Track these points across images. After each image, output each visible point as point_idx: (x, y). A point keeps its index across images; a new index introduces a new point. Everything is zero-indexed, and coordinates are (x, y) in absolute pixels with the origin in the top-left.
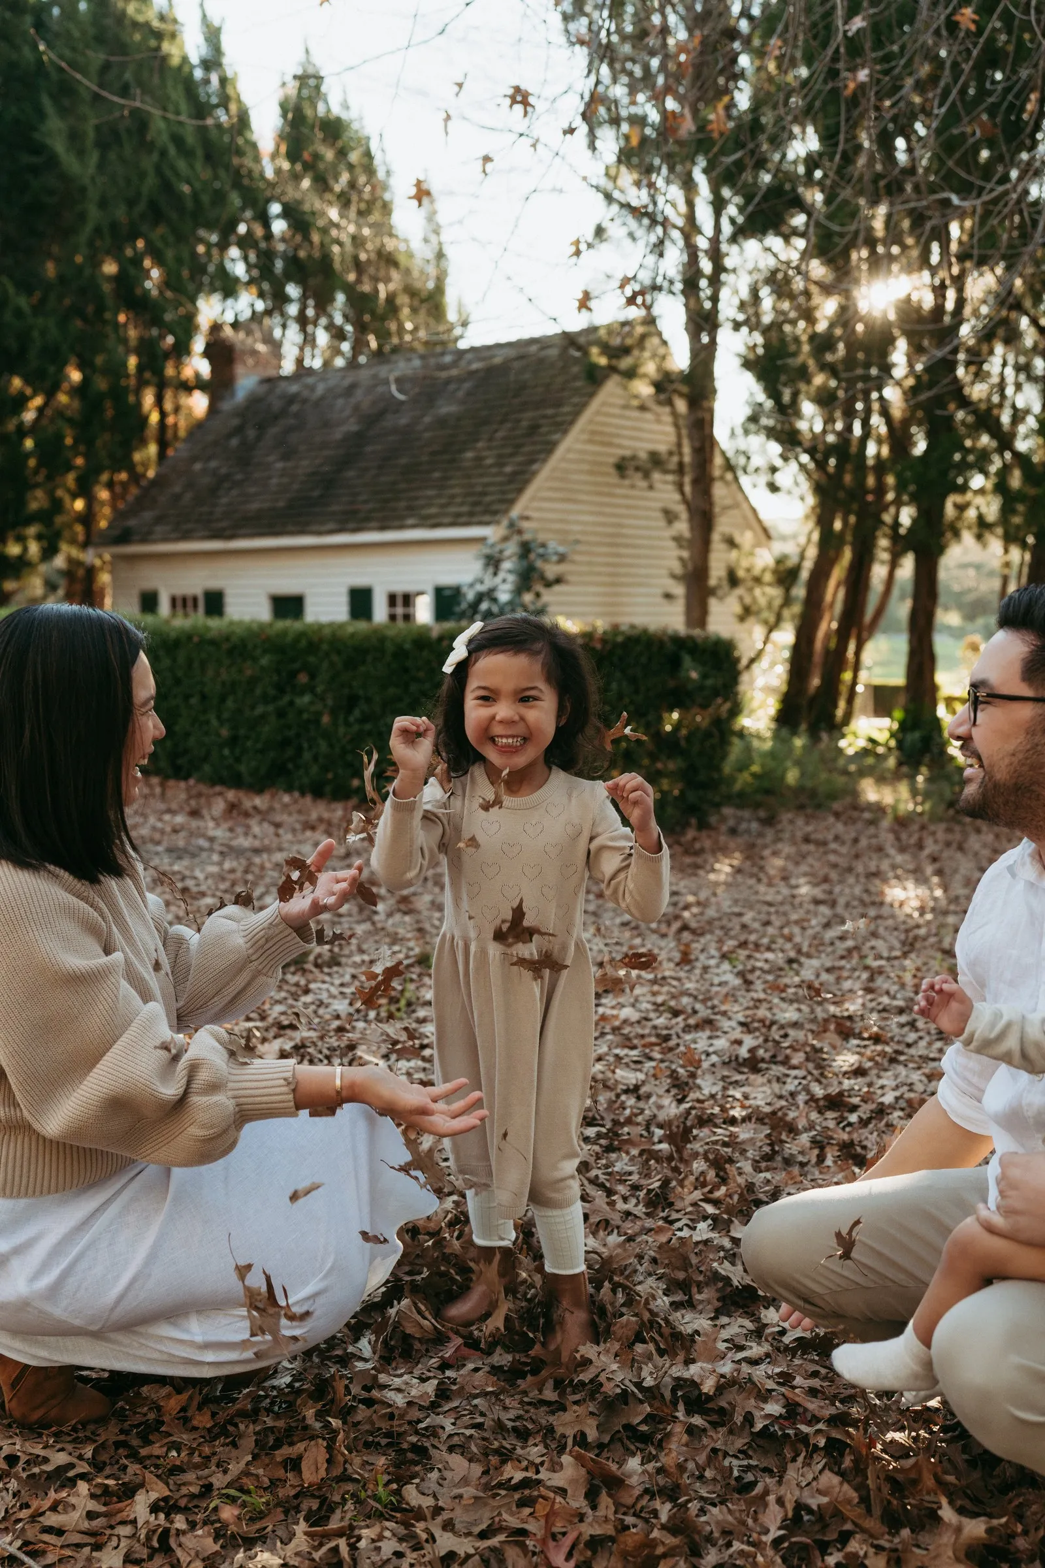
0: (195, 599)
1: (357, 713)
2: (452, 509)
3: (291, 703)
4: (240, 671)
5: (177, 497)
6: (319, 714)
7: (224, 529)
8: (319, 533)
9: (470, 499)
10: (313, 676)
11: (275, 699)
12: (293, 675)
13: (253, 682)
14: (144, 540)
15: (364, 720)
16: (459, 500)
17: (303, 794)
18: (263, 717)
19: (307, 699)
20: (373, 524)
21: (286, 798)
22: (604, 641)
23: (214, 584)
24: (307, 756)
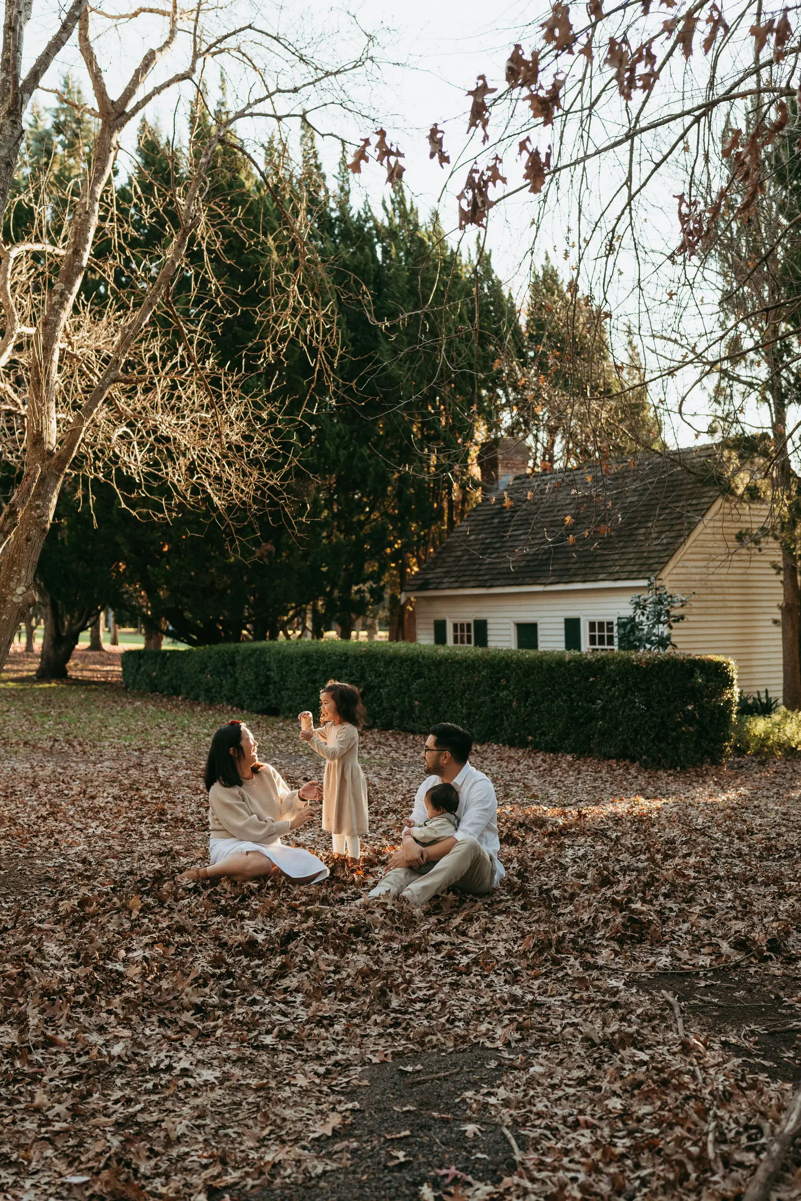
0: (469, 625)
1: (530, 701)
2: (628, 568)
3: (498, 695)
4: (472, 678)
5: (458, 558)
6: (511, 701)
7: (486, 581)
8: (545, 584)
9: (639, 562)
10: (508, 681)
11: (490, 693)
12: (499, 680)
13: (479, 684)
14: (436, 589)
15: (532, 705)
16: (632, 562)
17: (504, 745)
18: (484, 702)
19: (505, 693)
20: (578, 579)
21: (495, 747)
22: (647, 663)
23: (481, 616)
24: (506, 724)
